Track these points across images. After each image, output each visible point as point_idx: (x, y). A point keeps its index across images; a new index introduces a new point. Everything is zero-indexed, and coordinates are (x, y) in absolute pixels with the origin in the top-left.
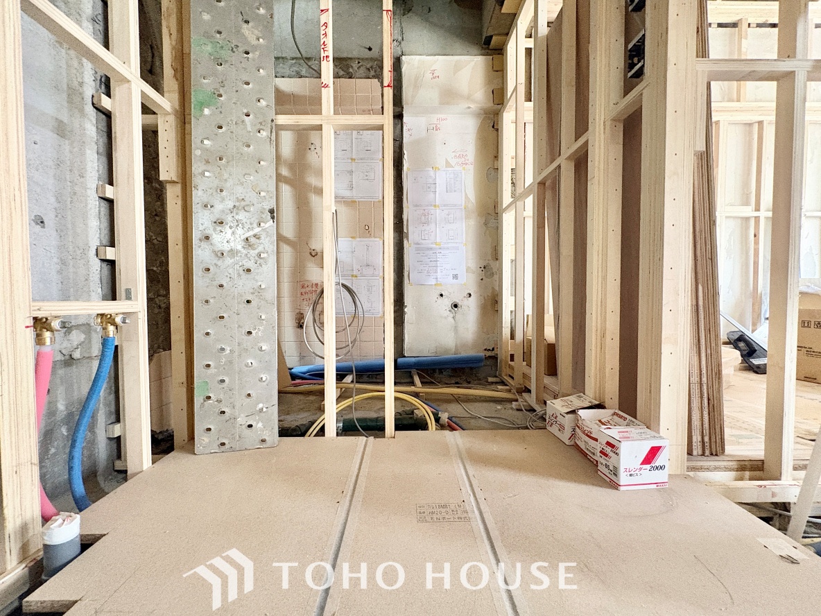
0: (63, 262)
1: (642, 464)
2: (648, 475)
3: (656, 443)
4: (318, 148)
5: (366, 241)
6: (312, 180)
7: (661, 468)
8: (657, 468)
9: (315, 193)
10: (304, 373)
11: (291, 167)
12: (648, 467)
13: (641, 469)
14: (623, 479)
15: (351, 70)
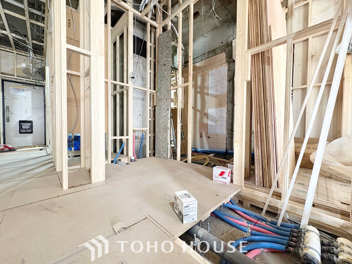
0: (143, 121)
1: (219, 175)
2: (220, 179)
3: (223, 171)
4: (207, 80)
5: (221, 108)
6: (206, 91)
7: (225, 178)
8: (224, 178)
9: (206, 95)
10: (200, 151)
11: (200, 88)
12: (221, 177)
13: (219, 177)
14: (214, 178)
15: (216, 52)
